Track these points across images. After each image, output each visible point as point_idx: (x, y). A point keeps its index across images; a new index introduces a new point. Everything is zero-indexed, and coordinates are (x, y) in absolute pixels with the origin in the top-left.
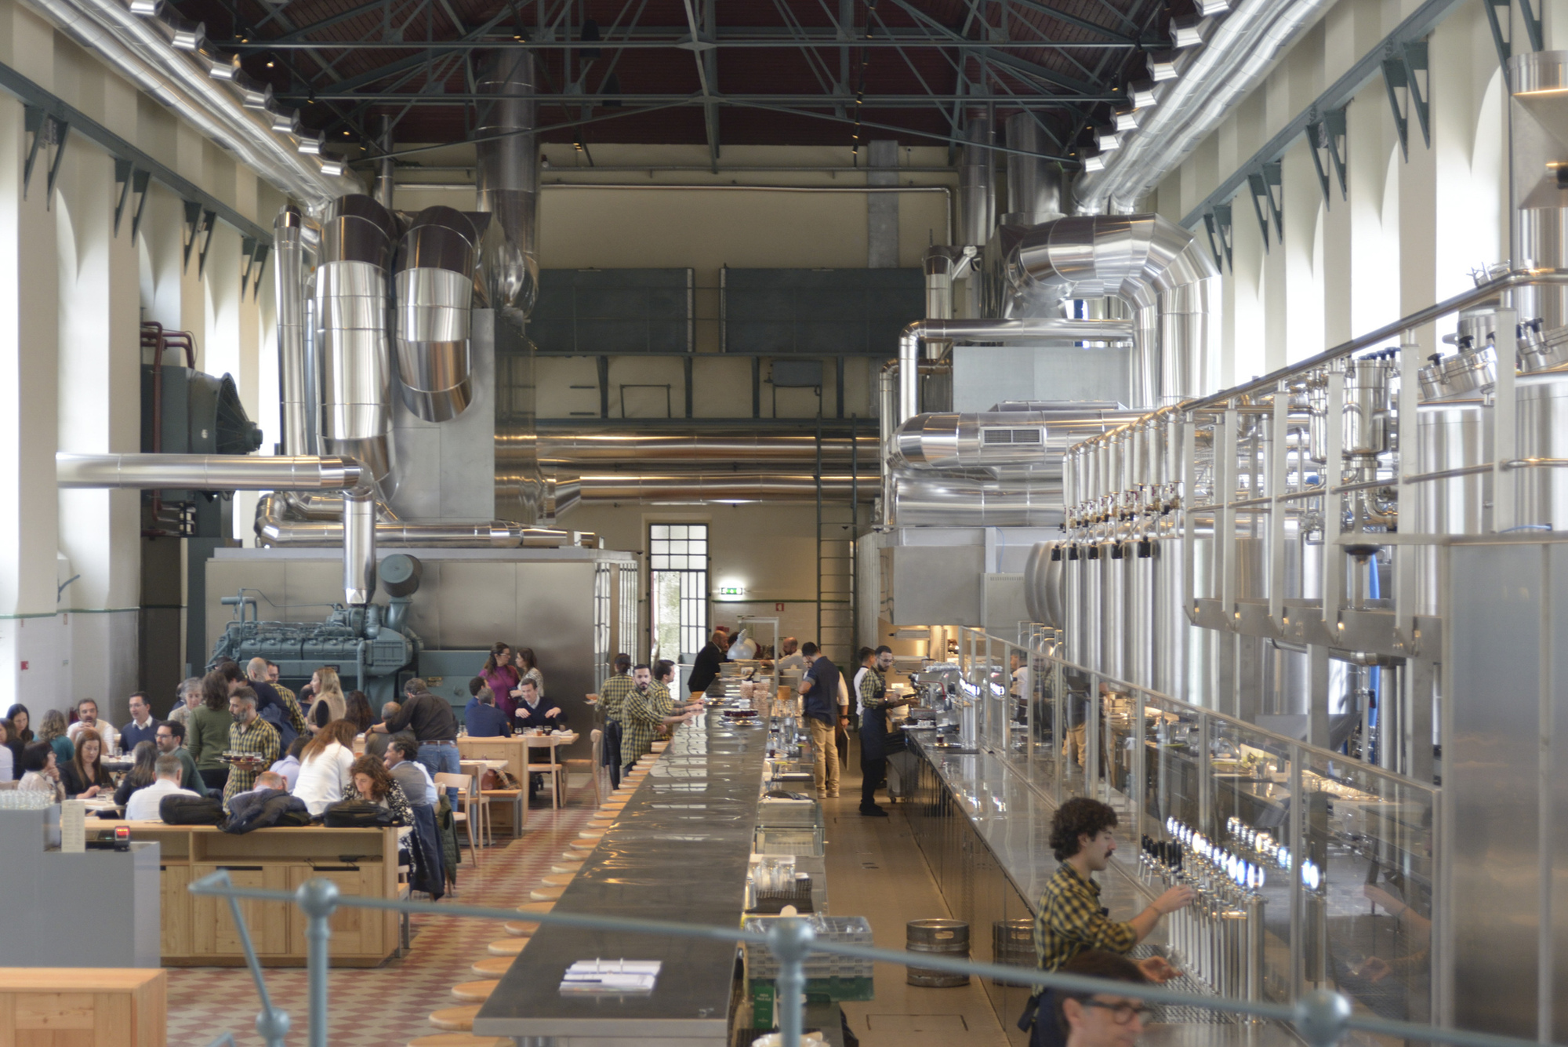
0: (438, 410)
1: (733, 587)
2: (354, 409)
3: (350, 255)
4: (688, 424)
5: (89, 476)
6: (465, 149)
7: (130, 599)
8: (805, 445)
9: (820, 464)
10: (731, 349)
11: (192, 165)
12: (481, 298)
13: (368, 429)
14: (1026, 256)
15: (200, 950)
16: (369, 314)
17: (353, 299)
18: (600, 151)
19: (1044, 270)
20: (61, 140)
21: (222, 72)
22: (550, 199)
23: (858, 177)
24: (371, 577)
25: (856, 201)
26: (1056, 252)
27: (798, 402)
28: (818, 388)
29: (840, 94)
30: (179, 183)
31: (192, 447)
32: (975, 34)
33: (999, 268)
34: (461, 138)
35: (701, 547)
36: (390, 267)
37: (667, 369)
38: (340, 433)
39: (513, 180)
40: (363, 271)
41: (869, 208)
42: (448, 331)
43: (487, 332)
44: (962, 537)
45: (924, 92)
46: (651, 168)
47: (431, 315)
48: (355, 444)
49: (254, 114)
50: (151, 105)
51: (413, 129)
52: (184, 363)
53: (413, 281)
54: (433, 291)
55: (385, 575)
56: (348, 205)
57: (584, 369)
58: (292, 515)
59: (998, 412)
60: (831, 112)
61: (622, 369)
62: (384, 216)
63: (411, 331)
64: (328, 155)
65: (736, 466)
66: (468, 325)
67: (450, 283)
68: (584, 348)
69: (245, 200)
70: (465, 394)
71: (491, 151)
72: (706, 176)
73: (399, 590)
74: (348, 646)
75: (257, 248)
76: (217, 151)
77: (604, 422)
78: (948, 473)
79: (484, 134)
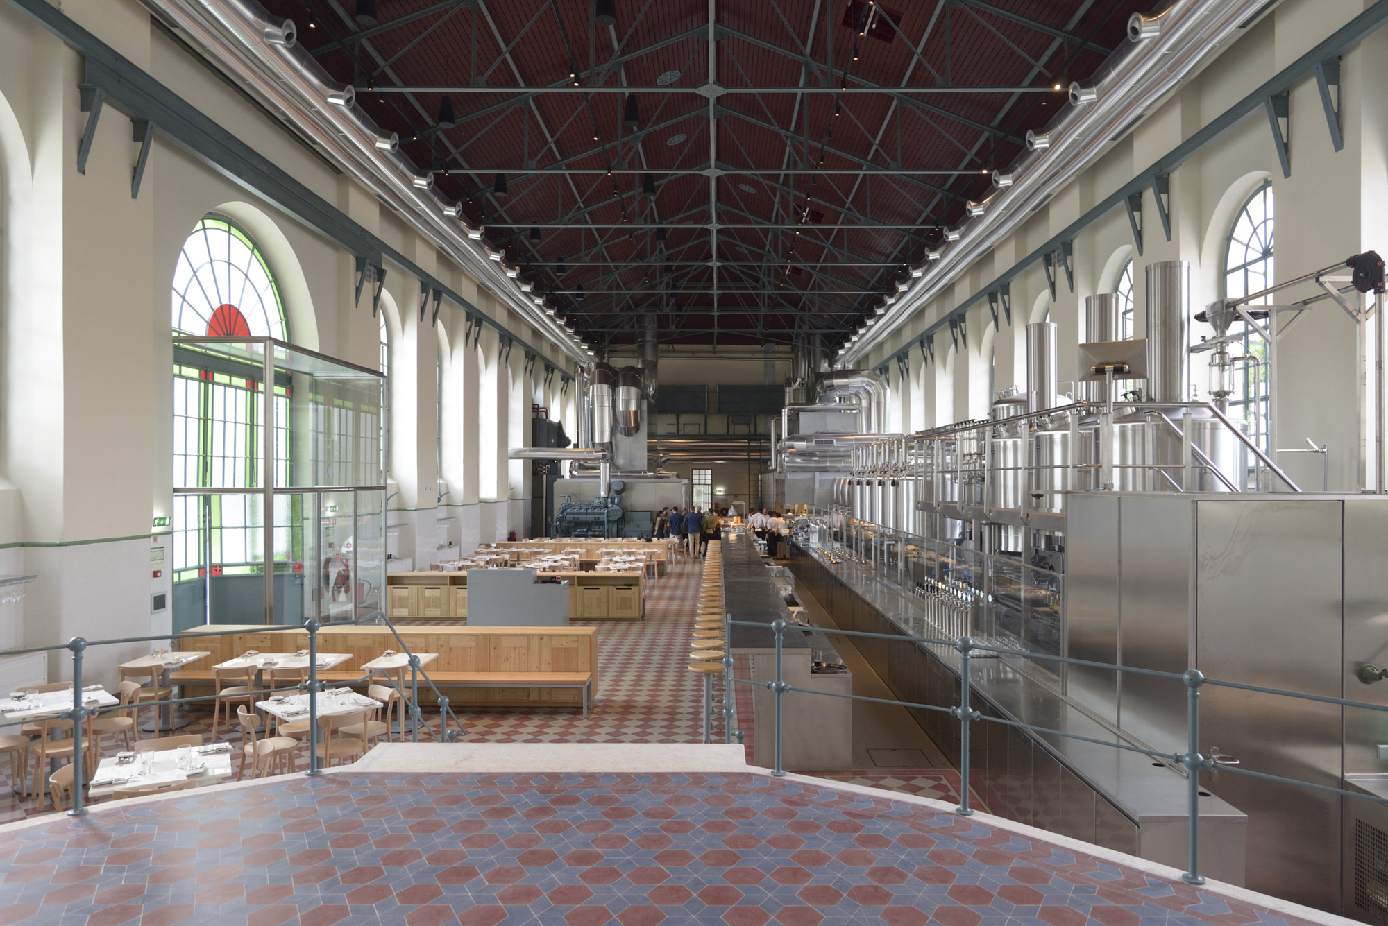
0: (629, 432)
1: (720, 490)
2: (602, 433)
3: (600, 382)
4: (705, 437)
5: (517, 456)
6: (634, 347)
7: (529, 496)
8: (744, 443)
9: (749, 450)
10: (720, 412)
11: (546, 351)
12: (642, 396)
13: (607, 439)
14: (826, 383)
15: (579, 615)
16: (607, 402)
17: (602, 396)
18: (677, 347)
19: (832, 387)
20: (510, 345)
21: (561, 322)
22: (661, 362)
23: (762, 355)
24: (609, 487)
25: (761, 363)
26: (837, 382)
27: (742, 429)
28: (749, 425)
29: (760, 329)
30: (544, 358)
31: (549, 446)
32: (803, 309)
33: (814, 386)
34: (633, 343)
35: (710, 477)
36: (614, 387)
37: (699, 418)
38: (597, 440)
39: (649, 357)
40: (605, 387)
41: (766, 365)
42: (633, 407)
43: (645, 407)
44: (808, 475)
45: (785, 328)
46: (693, 352)
47: (627, 402)
48: (602, 444)
49: (569, 336)
50: (535, 333)
51: (616, 340)
52: (545, 417)
53: (621, 391)
54: (628, 394)
55: (614, 487)
56: (599, 366)
57: (672, 418)
58: (582, 467)
59: (817, 434)
60: (756, 334)
61: (684, 419)
62: (611, 369)
63: (621, 407)
64: (590, 349)
65: (721, 450)
66: (639, 405)
67: (634, 390)
68: (672, 412)
69: (561, 363)
70: (637, 428)
71: (642, 348)
72: (712, 355)
73: (619, 492)
74: (602, 511)
75: (566, 379)
76: (554, 347)
77: (678, 436)
78: (802, 454)
79: (640, 342)
